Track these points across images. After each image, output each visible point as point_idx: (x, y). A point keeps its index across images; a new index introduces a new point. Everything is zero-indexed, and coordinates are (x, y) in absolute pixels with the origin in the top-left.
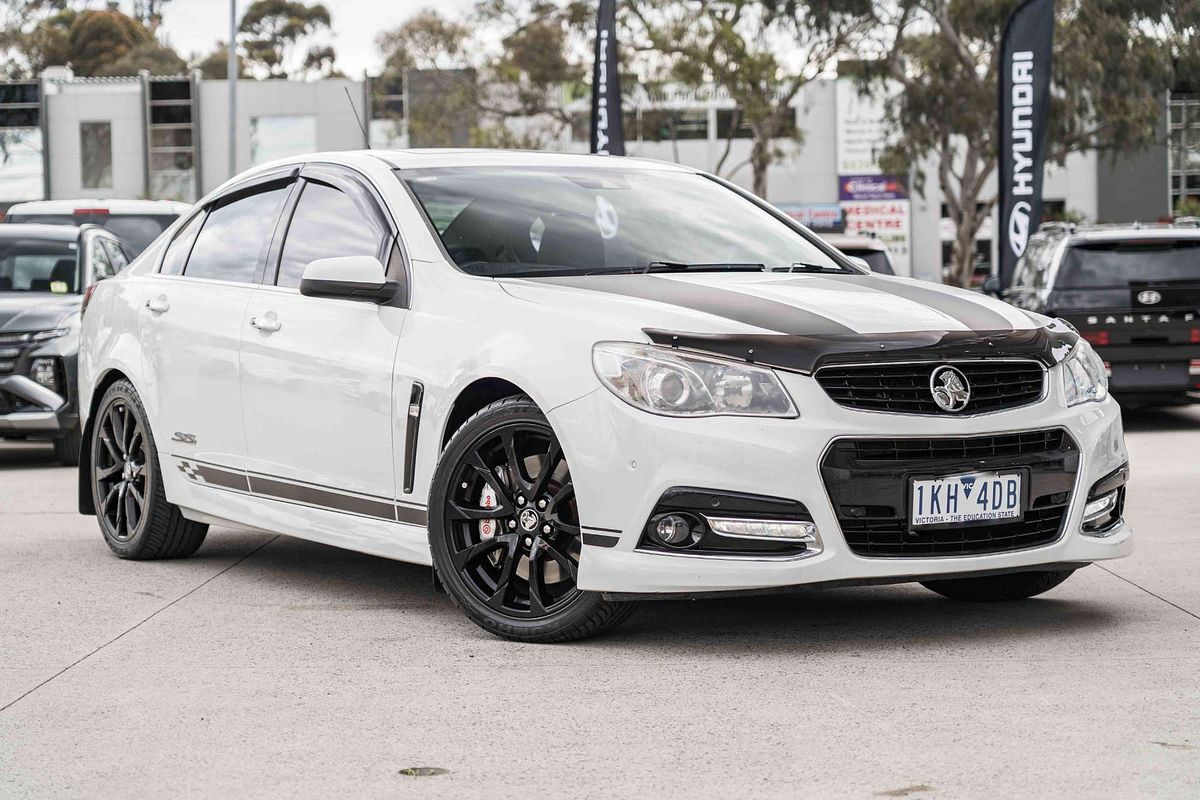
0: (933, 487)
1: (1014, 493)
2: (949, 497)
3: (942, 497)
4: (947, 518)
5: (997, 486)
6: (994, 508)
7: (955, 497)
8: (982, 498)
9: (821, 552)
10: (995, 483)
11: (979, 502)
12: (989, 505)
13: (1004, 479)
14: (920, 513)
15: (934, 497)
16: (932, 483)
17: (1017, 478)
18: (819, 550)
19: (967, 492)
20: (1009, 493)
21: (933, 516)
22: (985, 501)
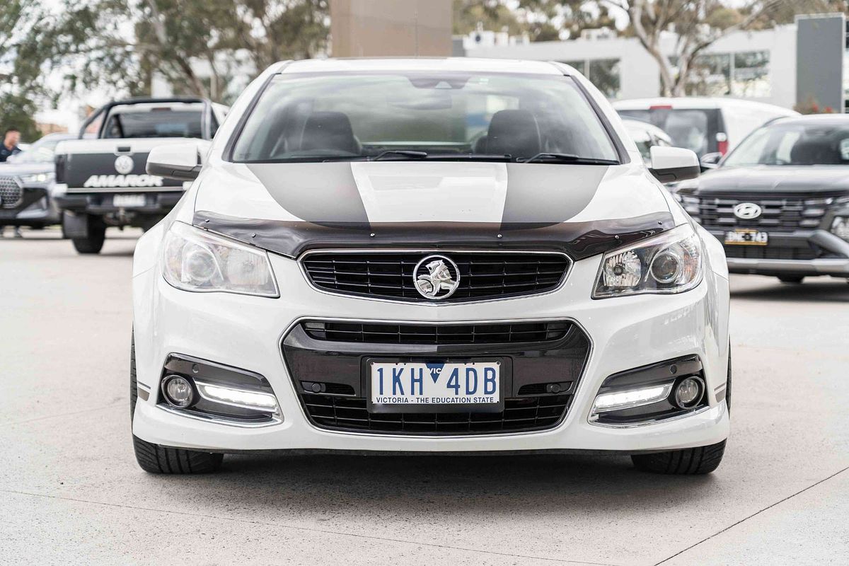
0: (394, 370)
1: (493, 380)
2: (413, 380)
3: (405, 379)
4: (413, 400)
5: (471, 373)
6: (468, 393)
7: (420, 381)
8: (453, 383)
9: (282, 423)
10: (468, 370)
11: (449, 386)
12: (462, 390)
13: (480, 367)
14: (381, 393)
15: (396, 379)
16: (393, 365)
17: (495, 366)
18: (280, 421)
19: (435, 377)
20: (486, 380)
21: (396, 397)
22: (457, 387)
